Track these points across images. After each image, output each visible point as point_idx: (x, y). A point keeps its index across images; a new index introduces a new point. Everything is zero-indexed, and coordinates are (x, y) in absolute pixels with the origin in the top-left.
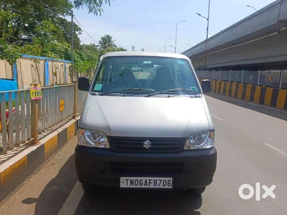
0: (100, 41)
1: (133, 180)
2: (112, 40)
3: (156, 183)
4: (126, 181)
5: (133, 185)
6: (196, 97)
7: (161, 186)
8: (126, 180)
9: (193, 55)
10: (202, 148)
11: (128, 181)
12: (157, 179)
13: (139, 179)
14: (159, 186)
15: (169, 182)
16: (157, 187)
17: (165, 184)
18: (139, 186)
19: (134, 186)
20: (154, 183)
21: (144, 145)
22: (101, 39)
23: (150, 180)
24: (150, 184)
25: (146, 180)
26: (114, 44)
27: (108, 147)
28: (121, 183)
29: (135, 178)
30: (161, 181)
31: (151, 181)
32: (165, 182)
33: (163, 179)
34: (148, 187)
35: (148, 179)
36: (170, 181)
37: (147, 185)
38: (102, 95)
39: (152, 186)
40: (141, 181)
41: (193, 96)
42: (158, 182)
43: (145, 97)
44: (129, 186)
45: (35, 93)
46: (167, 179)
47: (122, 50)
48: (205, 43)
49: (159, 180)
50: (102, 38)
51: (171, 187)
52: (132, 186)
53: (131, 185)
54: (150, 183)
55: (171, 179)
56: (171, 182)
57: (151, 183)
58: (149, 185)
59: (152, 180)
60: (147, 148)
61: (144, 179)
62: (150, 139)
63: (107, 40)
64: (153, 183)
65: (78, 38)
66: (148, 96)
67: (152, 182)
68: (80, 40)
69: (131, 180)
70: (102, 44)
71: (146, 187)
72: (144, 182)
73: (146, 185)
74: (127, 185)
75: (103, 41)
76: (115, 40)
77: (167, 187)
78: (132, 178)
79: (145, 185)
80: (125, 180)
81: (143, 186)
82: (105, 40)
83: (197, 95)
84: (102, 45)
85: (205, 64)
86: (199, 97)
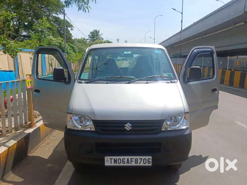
0: (89, 35)
1: (116, 159)
2: (100, 33)
3: (137, 161)
4: (110, 160)
5: (116, 163)
6: (171, 82)
7: (142, 164)
8: (110, 159)
9: (170, 45)
10: (178, 129)
11: (112, 160)
12: (138, 157)
13: (122, 158)
14: (140, 163)
15: (149, 160)
16: (138, 165)
17: (145, 162)
18: (122, 164)
19: (118, 164)
20: (136, 161)
21: (125, 128)
22: (90, 33)
23: (131, 159)
24: (132, 162)
25: (128, 159)
26: (102, 37)
27: (93, 129)
28: (106, 162)
29: (118, 157)
30: (141, 159)
31: (132, 160)
32: (145, 160)
33: (143, 157)
34: (130, 165)
35: (130, 157)
36: (150, 159)
37: (129, 164)
38: (87, 83)
39: (133, 164)
40: (124, 160)
41: (169, 81)
42: (139, 161)
44: (113, 164)
46: (147, 158)
47: (108, 42)
48: (180, 34)
49: (139, 159)
50: (91, 33)
51: (150, 165)
52: (115, 165)
53: (114, 163)
54: (131, 161)
55: (151, 157)
56: (151, 161)
57: (133, 161)
58: (131, 163)
60: (128, 129)
61: (126, 158)
62: (131, 122)
63: (95, 35)
64: (134, 161)
65: (70, 33)
67: (134, 160)
68: (72, 35)
69: (114, 159)
70: (90, 37)
71: (128, 165)
72: (126, 161)
73: (128, 163)
74: (111, 163)
75: (92, 35)
76: (102, 34)
77: (147, 164)
78: (115, 157)
79: (127, 163)
80: (109, 159)
81: (125, 164)
82: (93, 34)
83: (173, 81)
84: (91, 39)
85: (181, 52)
86: (174, 82)
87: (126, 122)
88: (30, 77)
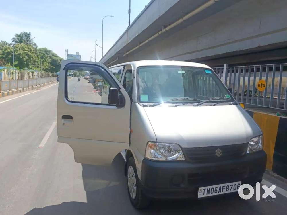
1: (210, 189)
3: (228, 188)
4: (203, 190)
7: (232, 191)
8: (204, 189)
12: (229, 184)
13: (214, 187)
14: (230, 190)
16: (229, 192)
17: (235, 188)
18: (214, 194)
19: (210, 195)
20: (227, 188)
21: (216, 154)
22: (15, 36)
24: (224, 190)
25: (220, 188)
28: (199, 194)
29: (211, 187)
30: (232, 185)
31: (224, 188)
32: (235, 186)
35: (222, 185)
39: (225, 192)
40: (216, 189)
42: (230, 187)
43: (194, 106)
44: (206, 195)
46: (237, 183)
49: (231, 185)
50: (17, 35)
53: (207, 194)
55: (240, 183)
57: (224, 189)
58: (222, 192)
59: (225, 186)
60: (219, 156)
61: (218, 186)
64: (226, 188)
66: (197, 105)
67: (225, 188)
69: (207, 189)
70: (16, 42)
71: (220, 193)
72: (218, 189)
73: (220, 192)
74: (204, 194)
75: (18, 39)
76: (34, 38)
77: (237, 190)
78: (208, 187)
81: (218, 194)
87: (216, 148)
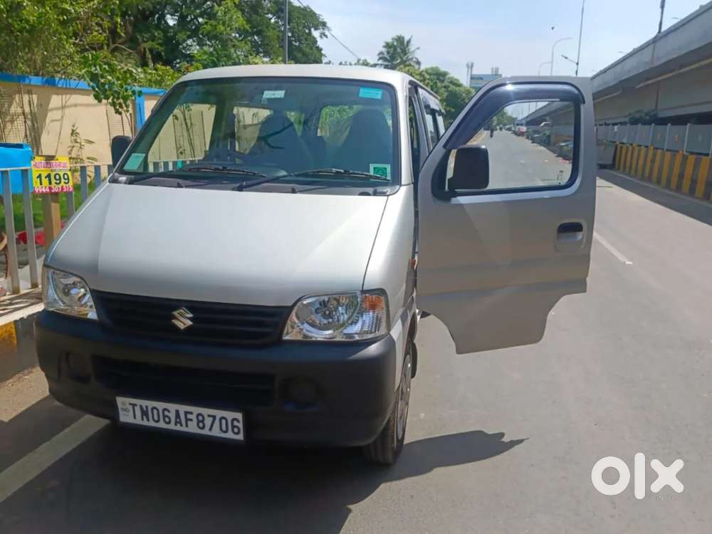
0: (381, 53)
1: (147, 407)
2: (412, 47)
3: (203, 422)
4: (131, 407)
5: (148, 420)
7: (216, 432)
8: (131, 404)
9: (621, 82)
10: (334, 340)
11: (136, 408)
12: (206, 411)
13: (161, 405)
14: (210, 429)
15: (235, 423)
16: (206, 432)
17: (224, 428)
18: (162, 425)
19: (152, 424)
20: (199, 421)
21: (174, 321)
22: (384, 47)
23: (186, 413)
24: (189, 423)
25: (177, 412)
26: (416, 59)
28: (121, 412)
29: (149, 404)
30: (214, 417)
31: (189, 416)
32: (224, 421)
33: (219, 413)
34: (184, 429)
35: (183, 408)
36: (238, 421)
37: (181, 425)
39: (193, 428)
40: (166, 413)
41: (370, 190)
42: (208, 421)
44: (139, 421)
45: (49, 176)
46: (230, 415)
47: (435, 72)
48: (652, 46)
49: (209, 416)
50: (388, 45)
51: (240, 437)
52: (145, 423)
53: (143, 419)
54: (187, 420)
55: (239, 416)
56: (241, 425)
57: (191, 420)
58: (187, 426)
59: (191, 413)
60: (182, 327)
61: (172, 407)
63: (399, 50)
64: (195, 420)
65: (318, 48)
67: (193, 417)
68: (323, 52)
69: (141, 407)
70: (385, 59)
71: (178, 428)
72: (172, 416)
73: (179, 425)
74: (135, 417)
75: (388, 52)
76: (418, 48)
77: (230, 435)
78: (143, 403)
79: (176, 425)
80: (127, 404)
81: (172, 426)
82: (392, 49)
83: (380, 189)
84: (386, 63)
85: (656, 106)
86: (383, 194)
87: (176, 304)
88: (47, 163)
